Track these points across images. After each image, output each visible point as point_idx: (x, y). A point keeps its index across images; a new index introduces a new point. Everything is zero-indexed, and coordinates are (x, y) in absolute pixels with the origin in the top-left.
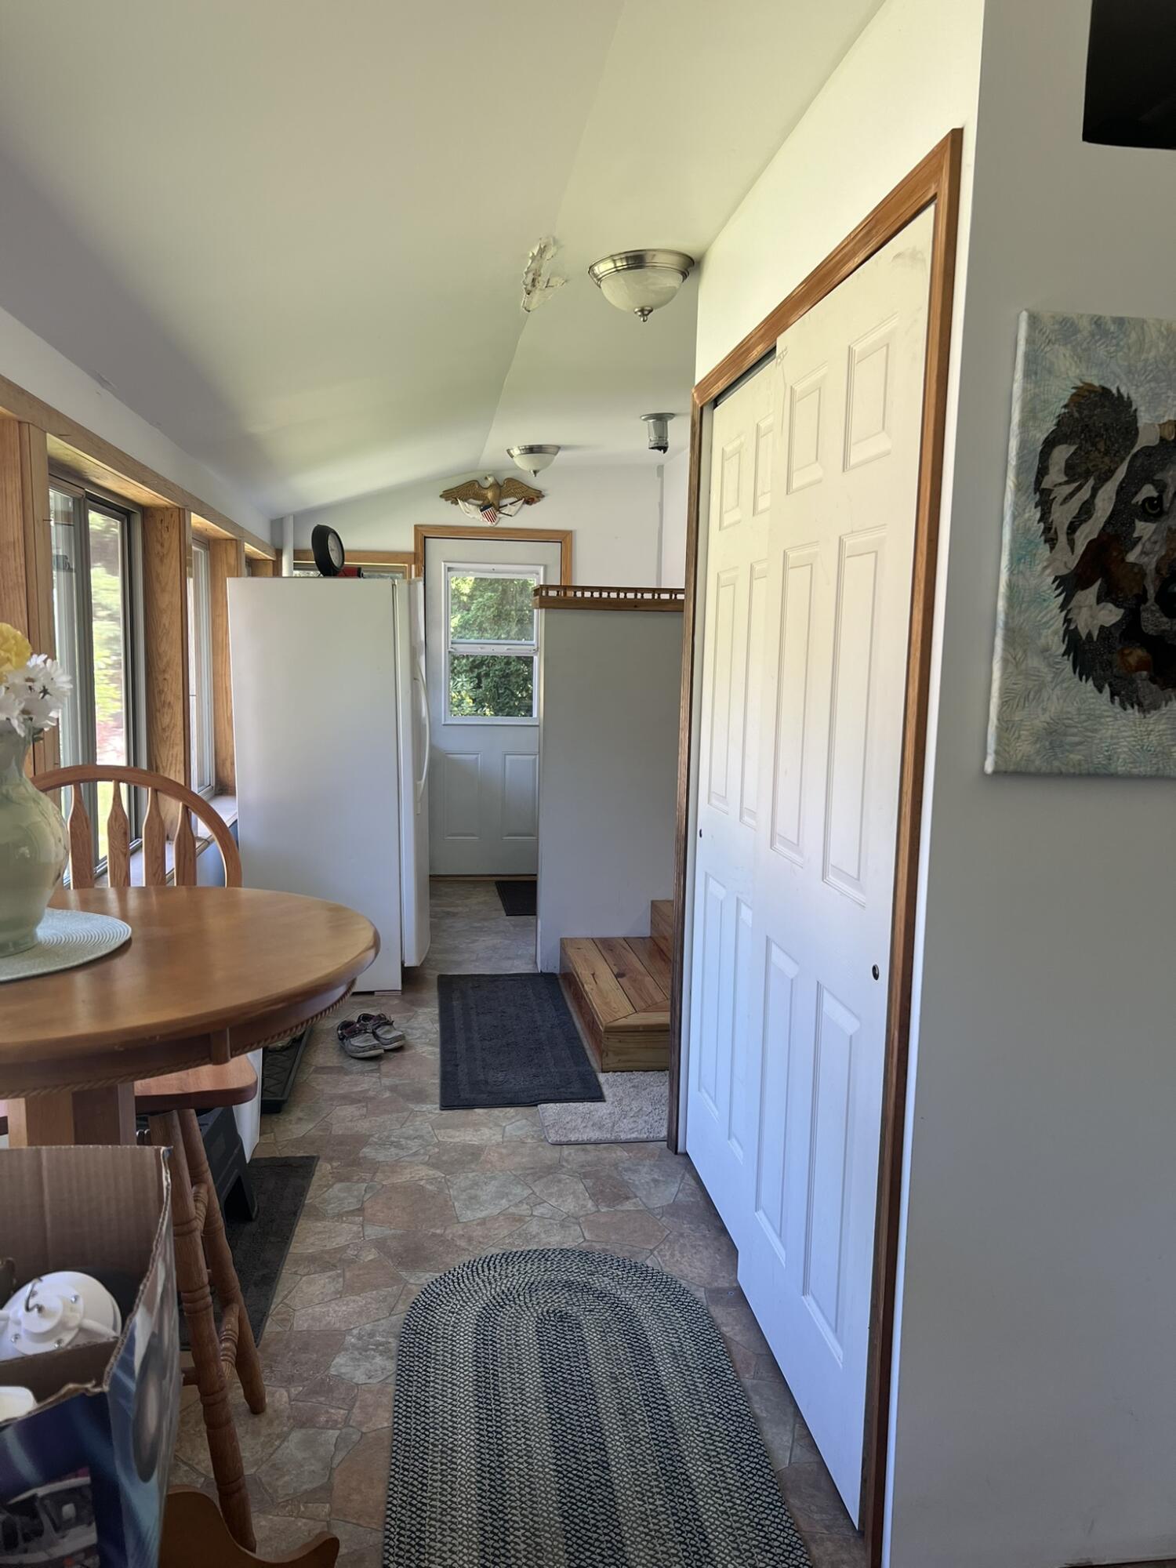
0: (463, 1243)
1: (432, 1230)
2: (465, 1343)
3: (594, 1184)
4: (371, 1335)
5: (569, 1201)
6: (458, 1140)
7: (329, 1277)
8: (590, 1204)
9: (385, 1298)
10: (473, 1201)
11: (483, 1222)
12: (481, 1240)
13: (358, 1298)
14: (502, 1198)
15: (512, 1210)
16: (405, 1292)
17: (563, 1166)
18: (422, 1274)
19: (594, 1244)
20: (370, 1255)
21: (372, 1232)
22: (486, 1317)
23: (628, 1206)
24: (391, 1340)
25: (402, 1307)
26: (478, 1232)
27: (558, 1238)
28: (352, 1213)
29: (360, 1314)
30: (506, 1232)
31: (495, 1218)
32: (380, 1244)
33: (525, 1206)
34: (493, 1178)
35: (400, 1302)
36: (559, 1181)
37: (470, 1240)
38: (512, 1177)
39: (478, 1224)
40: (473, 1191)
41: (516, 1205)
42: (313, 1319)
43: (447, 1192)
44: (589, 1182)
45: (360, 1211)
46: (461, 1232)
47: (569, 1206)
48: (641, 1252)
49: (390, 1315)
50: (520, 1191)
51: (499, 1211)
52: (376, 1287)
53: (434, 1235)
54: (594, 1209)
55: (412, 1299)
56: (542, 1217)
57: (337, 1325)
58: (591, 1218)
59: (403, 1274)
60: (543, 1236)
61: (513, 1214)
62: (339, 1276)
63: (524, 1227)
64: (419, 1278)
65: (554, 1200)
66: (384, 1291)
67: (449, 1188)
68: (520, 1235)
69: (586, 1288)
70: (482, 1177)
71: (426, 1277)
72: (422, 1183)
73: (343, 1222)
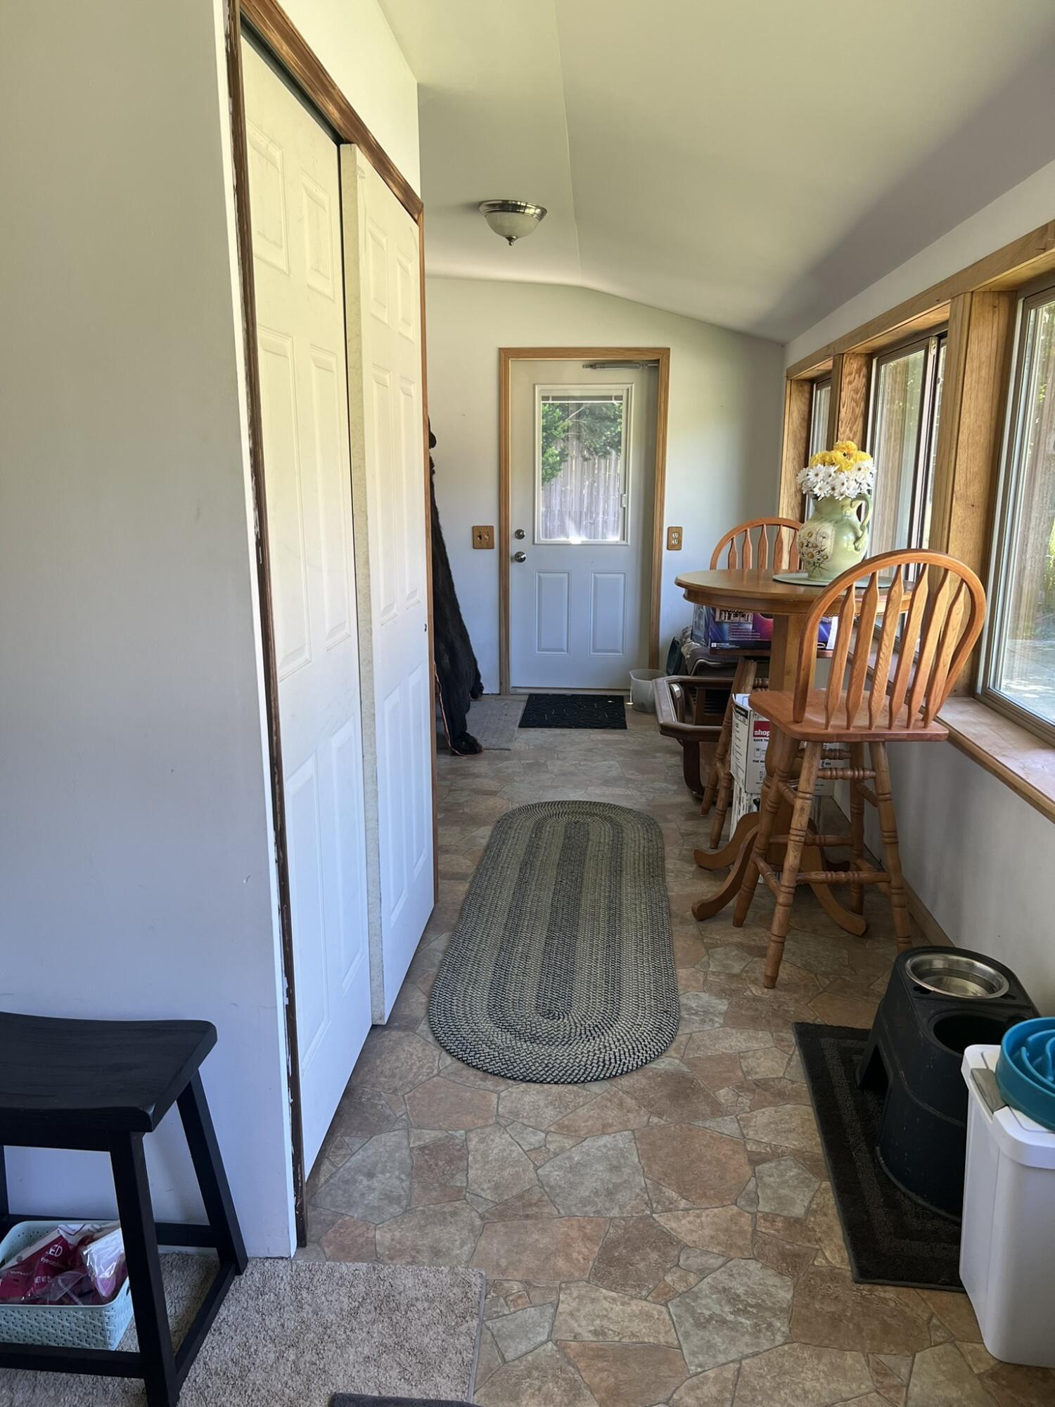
0: (630, 1102)
1: (663, 1122)
2: (627, 1006)
3: (453, 1176)
4: (703, 1021)
5: (496, 1151)
6: (636, 1306)
7: (756, 1073)
8: (473, 1144)
9: (699, 1047)
10: (615, 1163)
11: (605, 1129)
12: (609, 1104)
13: (724, 1051)
14: (578, 1163)
15: (568, 1143)
16: (682, 1051)
17: (482, 1217)
18: (667, 1067)
19: (491, 1088)
20: (724, 1094)
21: (729, 1127)
22: (610, 1019)
23: (429, 1136)
24: (687, 1016)
25: (681, 1038)
26: (612, 1115)
27: (527, 1099)
28: (763, 1160)
29: (717, 1038)
30: (581, 1112)
31: (591, 1133)
32: (717, 1110)
33: (552, 1147)
34: (585, 1202)
35: (684, 1044)
36: (497, 1187)
37: (621, 1104)
38: (558, 1200)
39: (611, 1125)
40: (616, 1180)
41: (563, 1150)
42: (757, 1039)
43: (648, 1181)
44: (459, 1181)
45: (755, 1160)
46: (631, 1116)
47: (499, 1142)
48: (449, 1074)
49: (691, 1034)
50: (553, 1173)
51: (585, 1144)
52: (709, 1058)
53: (660, 1115)
54: (472, 1135)
55: (674, 1045)
56: (536, 1129)
57: (734, 1031)
58: (480, 1122)
59: (685, 1069)
60: (542, 1103)
61: (568, 1137)
62: (748, 1073)
63: (559, 1117)
64: (670, 1064)
65: (514, 1155)
66: (700, 1054)
67: (646, 1189)
68: (566, 1107)
69: (519, 1035)
70: (600, 1205)
71: (663, 1064)
72: (683, 1204)
73: (769, 1144)
